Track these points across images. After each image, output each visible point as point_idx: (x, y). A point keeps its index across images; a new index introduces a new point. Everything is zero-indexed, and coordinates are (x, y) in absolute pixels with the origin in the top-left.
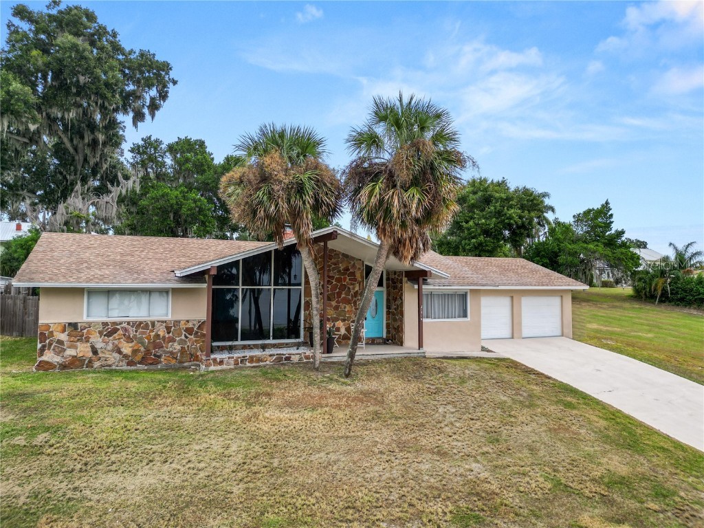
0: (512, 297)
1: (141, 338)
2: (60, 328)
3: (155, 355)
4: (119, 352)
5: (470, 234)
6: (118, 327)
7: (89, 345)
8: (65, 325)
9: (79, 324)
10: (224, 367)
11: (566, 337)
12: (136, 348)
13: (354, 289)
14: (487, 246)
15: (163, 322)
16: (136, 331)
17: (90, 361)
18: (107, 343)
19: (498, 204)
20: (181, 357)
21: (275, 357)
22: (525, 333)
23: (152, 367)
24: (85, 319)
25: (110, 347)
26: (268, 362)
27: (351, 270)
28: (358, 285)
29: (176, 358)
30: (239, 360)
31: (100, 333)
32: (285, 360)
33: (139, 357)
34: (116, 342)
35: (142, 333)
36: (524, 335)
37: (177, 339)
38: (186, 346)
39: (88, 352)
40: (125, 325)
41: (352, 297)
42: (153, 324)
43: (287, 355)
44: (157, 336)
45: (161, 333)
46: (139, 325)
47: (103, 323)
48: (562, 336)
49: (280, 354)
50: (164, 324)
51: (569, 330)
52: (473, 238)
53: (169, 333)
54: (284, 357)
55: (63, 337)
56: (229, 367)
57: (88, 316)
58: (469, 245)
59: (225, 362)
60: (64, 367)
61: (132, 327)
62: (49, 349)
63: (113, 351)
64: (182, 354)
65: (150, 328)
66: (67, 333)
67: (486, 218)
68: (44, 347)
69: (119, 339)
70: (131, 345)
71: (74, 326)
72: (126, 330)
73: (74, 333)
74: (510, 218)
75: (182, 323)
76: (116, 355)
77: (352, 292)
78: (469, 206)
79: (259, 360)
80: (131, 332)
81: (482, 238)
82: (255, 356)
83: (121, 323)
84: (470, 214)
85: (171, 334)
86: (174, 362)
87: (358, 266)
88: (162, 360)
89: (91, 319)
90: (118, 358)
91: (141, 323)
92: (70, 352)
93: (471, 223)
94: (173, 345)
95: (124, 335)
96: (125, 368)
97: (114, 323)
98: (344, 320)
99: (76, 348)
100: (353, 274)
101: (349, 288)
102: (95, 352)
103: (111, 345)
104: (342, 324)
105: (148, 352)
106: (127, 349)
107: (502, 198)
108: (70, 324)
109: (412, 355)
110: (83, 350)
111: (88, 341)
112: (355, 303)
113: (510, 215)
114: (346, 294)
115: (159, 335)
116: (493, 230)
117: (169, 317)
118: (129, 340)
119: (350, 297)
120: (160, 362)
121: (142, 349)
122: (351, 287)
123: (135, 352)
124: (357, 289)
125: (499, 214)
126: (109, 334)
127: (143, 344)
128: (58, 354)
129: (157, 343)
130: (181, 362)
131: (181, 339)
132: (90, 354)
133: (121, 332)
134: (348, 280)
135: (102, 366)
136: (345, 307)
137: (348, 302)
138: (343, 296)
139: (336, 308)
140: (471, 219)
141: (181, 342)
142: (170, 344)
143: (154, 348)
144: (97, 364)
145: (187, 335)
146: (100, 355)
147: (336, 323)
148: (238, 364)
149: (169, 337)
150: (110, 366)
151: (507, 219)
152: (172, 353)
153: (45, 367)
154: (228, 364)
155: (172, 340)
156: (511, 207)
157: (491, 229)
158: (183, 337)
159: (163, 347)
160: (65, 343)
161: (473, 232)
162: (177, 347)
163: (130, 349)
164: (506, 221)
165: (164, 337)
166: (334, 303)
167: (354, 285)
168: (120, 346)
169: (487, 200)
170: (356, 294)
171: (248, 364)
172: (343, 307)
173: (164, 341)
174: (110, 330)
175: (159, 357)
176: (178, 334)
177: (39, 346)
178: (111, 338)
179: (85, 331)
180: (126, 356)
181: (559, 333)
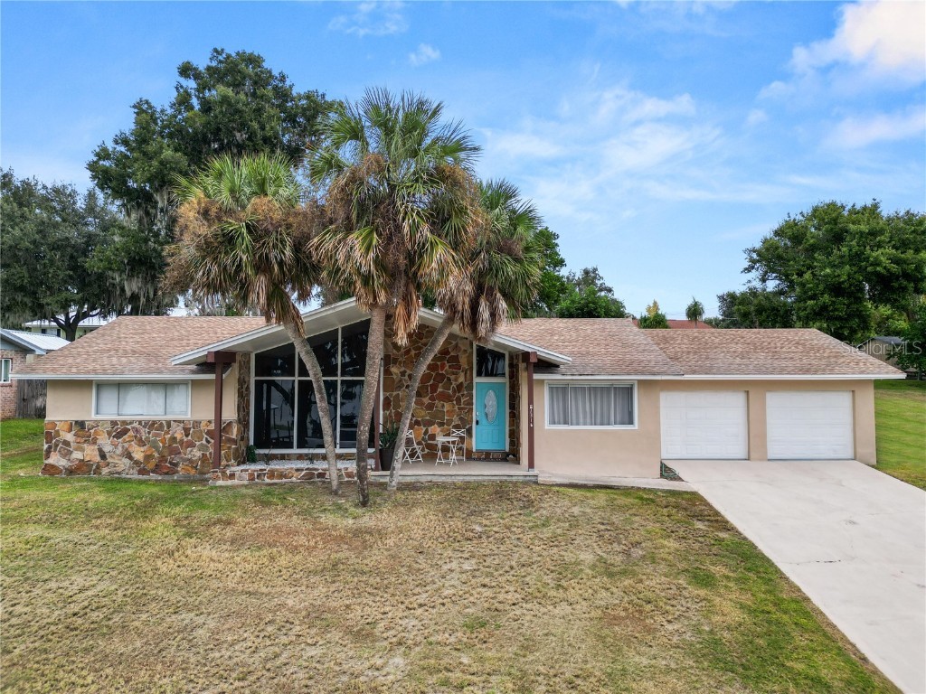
0: (747, 392)
1: (155, 442)
2: (66, 427)
3: (170, 463)
4: (130, 457)
5: (805, 293)
6: (129, 427)
7: (96, 447)
8: (71, 424)
9: (87, 423)
10: (236, 482)
11: (862, 462)
12: (148, 453)
13: (456, 380)
14: (836, 310)
15: (179, 422)
16: (149, 433)
17: (98, 467)
18: (116, 446)
19: (854, 243)
20: (203, 466)
21: (304, 473)
22: (773, 451)
23: (167, 477)
24: (94, 417)
25: (119, 451)
26: (294, 479)
27: (452, 354)
28: (462, 374)
29: (196, 467)
30: (256, 474)
31: (109, 433)
32: (318, 477)
33: (151, 466)
34: (126, 445)
35: (156, 435)
36: (770, 456)
37: (198, 443)
38: (208, 453)
39: (95, 455)
40: (136, 425)
41: (454, 392)
42: (169, 424)
43: (320, 471)
44: (173, 439)
45: (178, 436)
46: (152, 425)
47: (112, 422)
48: (855, 459)
49: (311, 469)
50: (182, 425)
51: (870, 451)
52: (811, 298)
53: (187, 436)
54: (316, 473)
55: (70, 437)
56: (242, 482)
57: (97, 413)
58: (805, 309)
59: (237, 476)
60: (70, 472)
61: (144, 427)
62: (55, 451)
63: (122, 455)
64: (203, 462)
65: (165, 428)
66: (73, 432)
67: (833, 266)
68: (50, 447)
69: (129, 441)
70: (142, 449)
71: (81, 424)
72: (137, 431)
73: (81, 433)
74: (877, 263)
75: (203, 424)
76: (127, 461)
77: (454, 385)
78: (807, 250)
79: (282, 475)
80: (143, 434)
81: (826, 298)
82: (277, 470)
83: (131, 423)
84: (808, 262)
85: (190, 438)
86: (193, 471)
87: (463, 348)
88: (179, 469)
89: (99, 417)
90: (128, 465)
91: (154, 422)
92: (77, 455)
93: (807, 276)
94: (191, 451)
95: (136, 437)
96: (136, 476)
97: (124, 422)
98: (441, 424)
99: (82, 450)
100: (456, 359)
101: (449, 379)
102: (103, 456)
103: (120, 448)
104: (438, 429)
105: (163, 458)
106: (138, 454)
107: (862, 233)
108: (76, 422)
109: (514, 478)
110: (90, 453)
111: (95, 443)
112: (459, 400)
113: (876, 258)
114: (443, 387)
115: (175, 438)
116: (846, 285)
117: (188, 417)
118: (141, 443)
119: (450, 392)
120: (177, 472)
121: (156, 455)
122: (452, 377)
123: (148, 457)
124: (461, 379)
125: (856, 258)
126: (119, 436)
127: (157, 448)
128: (64, 456)
129: (173, 447)
130: (203, 473)
131: (202, 444)
132: (98, 459)
133: (131, 433)
134: (447, 367)
135: (111, 473)
136: (443, 406)
137: (447, 398)
138: (439, 390)
139: (430, 407)
140: (808, 269)
141: (202, 448)
142: (189, 449)
143: (170, 454)
144: (105, 471)
145: (209, 439)
146: (109, 460)
147: (430, 429)
148: (253, 479)
149: (187, 442)
150: (119, 473)
151: (871, 265)
152: (190, 460)
153: (50, 470)
154: (241, 478)
155: (191, 445)
156: (879, 246)
157: (843, 282)
158: (204, 442)
159: (180, 453)
160: (72, 444)
161: (811, 289)
162: (198, 454)
163: (142, 454)
164: (869, 269)
165: (182, 441)
166: (426, 400)
167: (456, 374)
168: (130, 450)
169: (838, 237)
170: (460, 387)
171: (267, 481)
172: (440, 405)
173: (181, 445)
174: (119, 430)
175: (176, 465)
176: (199, 438)
177: (46, 446)
178: (120, 440)
179: (92, 431)
180: (137, 463)
181: (850, 454)
